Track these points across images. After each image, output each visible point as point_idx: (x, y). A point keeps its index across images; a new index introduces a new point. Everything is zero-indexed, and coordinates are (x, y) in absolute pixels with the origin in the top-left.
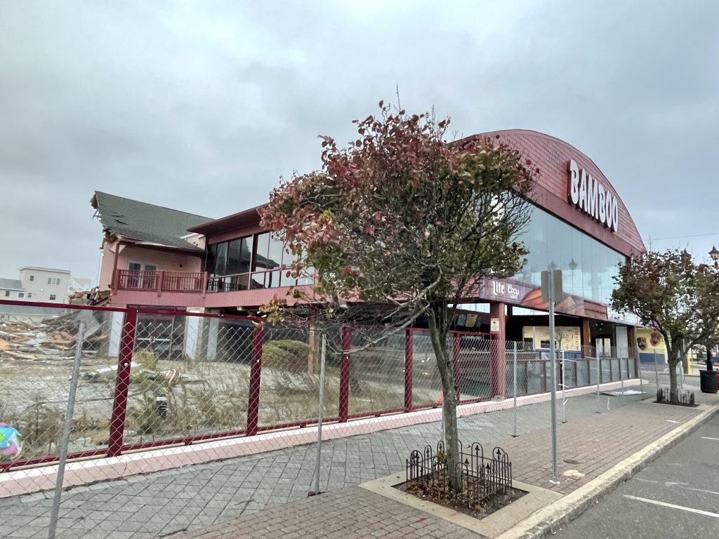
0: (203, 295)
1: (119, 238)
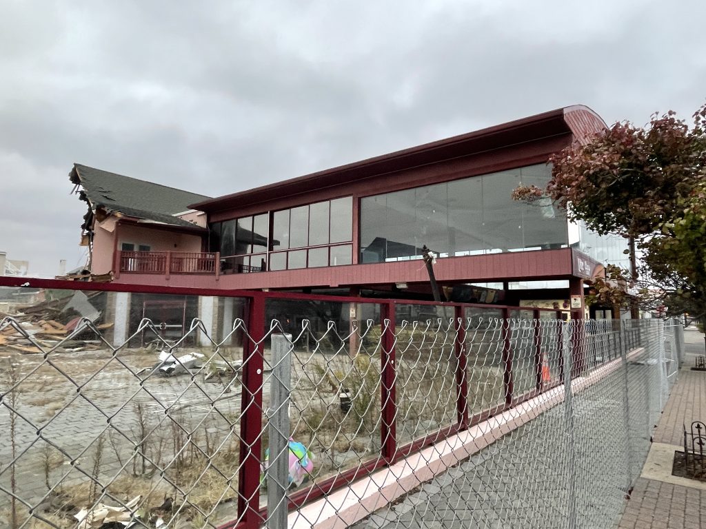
0: (217, 277)
1: (119, 215)
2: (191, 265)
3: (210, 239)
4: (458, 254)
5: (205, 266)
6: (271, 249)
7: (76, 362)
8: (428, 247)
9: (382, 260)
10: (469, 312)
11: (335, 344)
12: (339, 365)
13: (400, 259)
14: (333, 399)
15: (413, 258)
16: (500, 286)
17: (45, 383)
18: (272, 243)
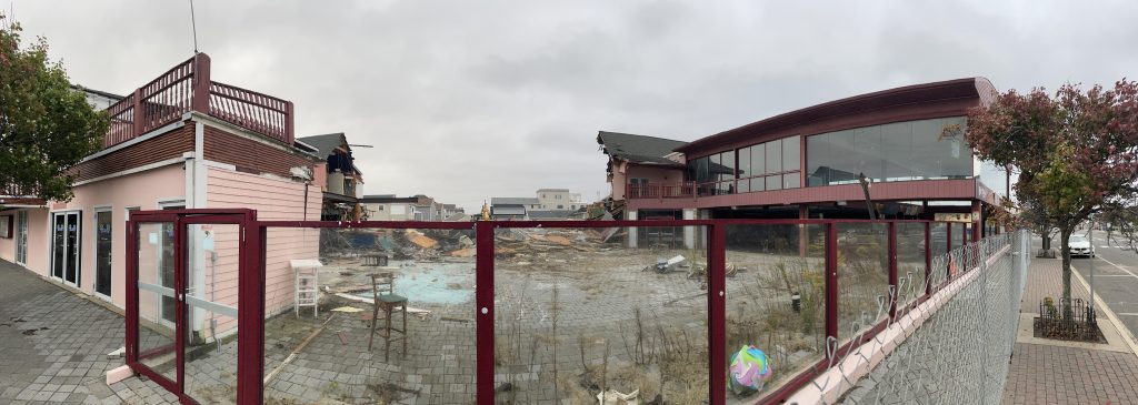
0: (695, 199)
1: (627, 160)
2: (677, 191)
3: (689, 171)
4: (889, 180)
5: (687, 191)
6: (737, 177)
7: (607, 258)
8: (865, 174)
9: (826, 183)
10: (899, 224)
11: (792, 248)
12: (790, 264)
13: (841, 183)
14: (787, 298)
15: (852, 182)
16: (921, 203)
17: (589, 274)
18: (738, 172)
